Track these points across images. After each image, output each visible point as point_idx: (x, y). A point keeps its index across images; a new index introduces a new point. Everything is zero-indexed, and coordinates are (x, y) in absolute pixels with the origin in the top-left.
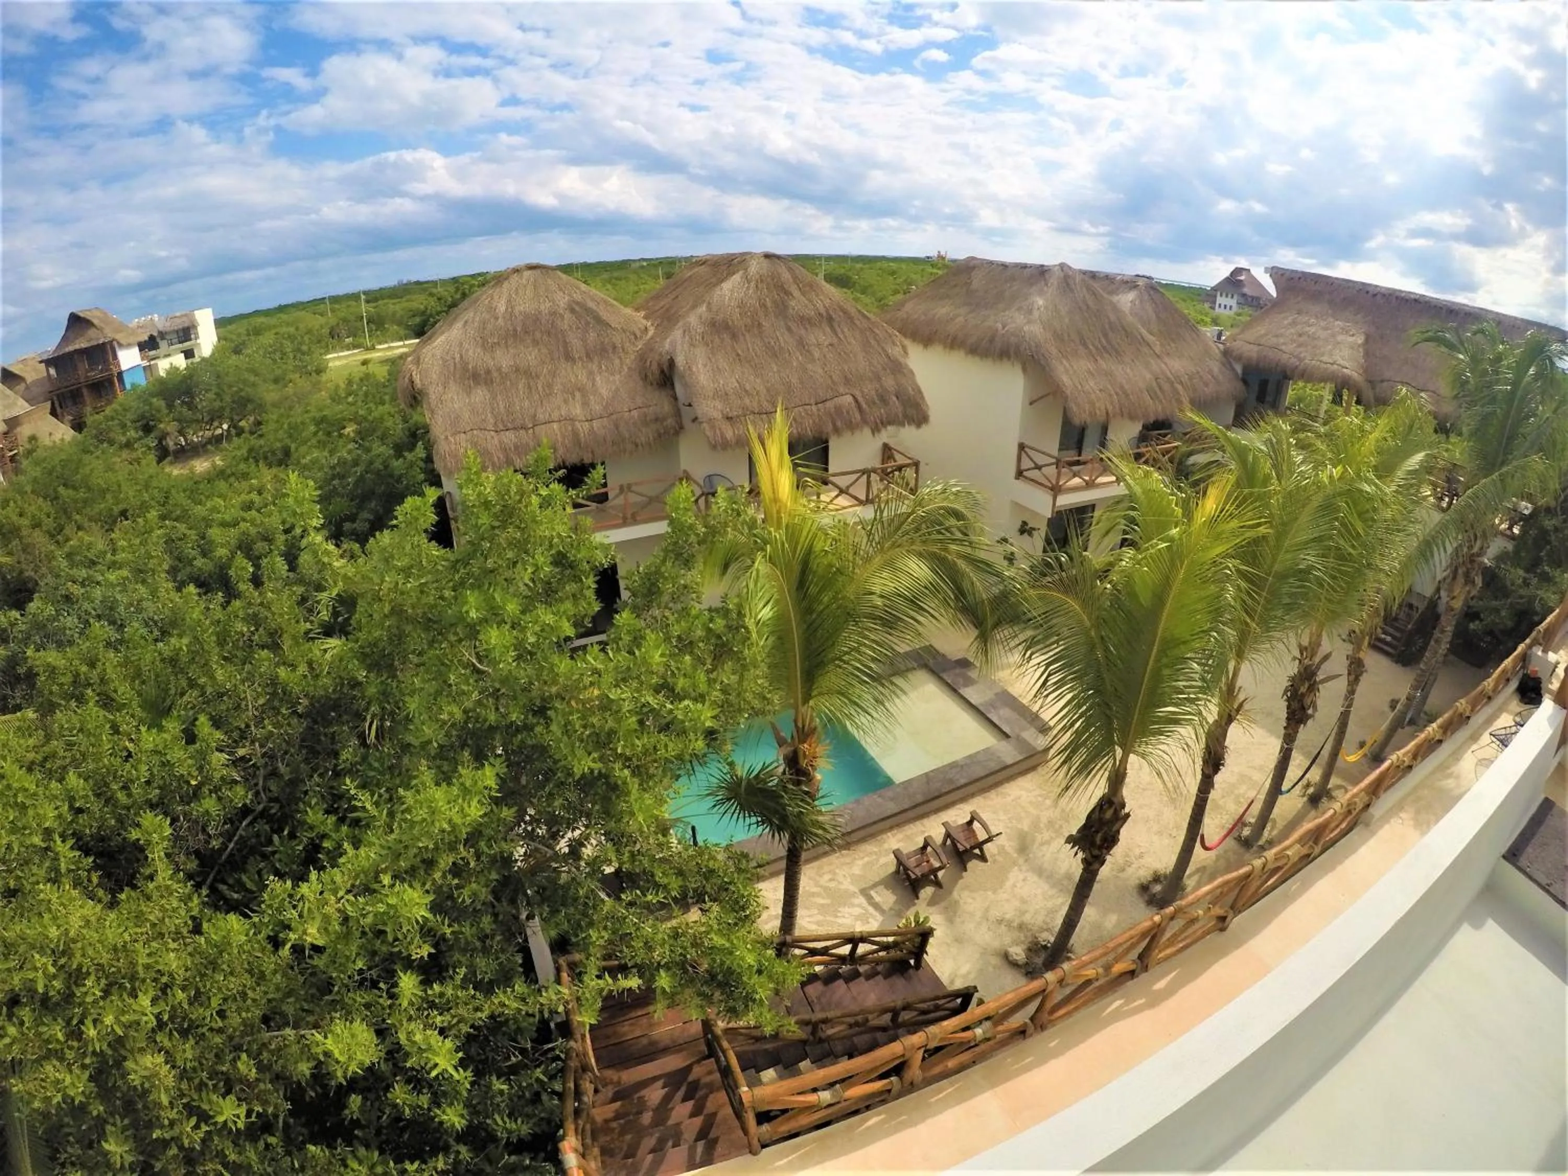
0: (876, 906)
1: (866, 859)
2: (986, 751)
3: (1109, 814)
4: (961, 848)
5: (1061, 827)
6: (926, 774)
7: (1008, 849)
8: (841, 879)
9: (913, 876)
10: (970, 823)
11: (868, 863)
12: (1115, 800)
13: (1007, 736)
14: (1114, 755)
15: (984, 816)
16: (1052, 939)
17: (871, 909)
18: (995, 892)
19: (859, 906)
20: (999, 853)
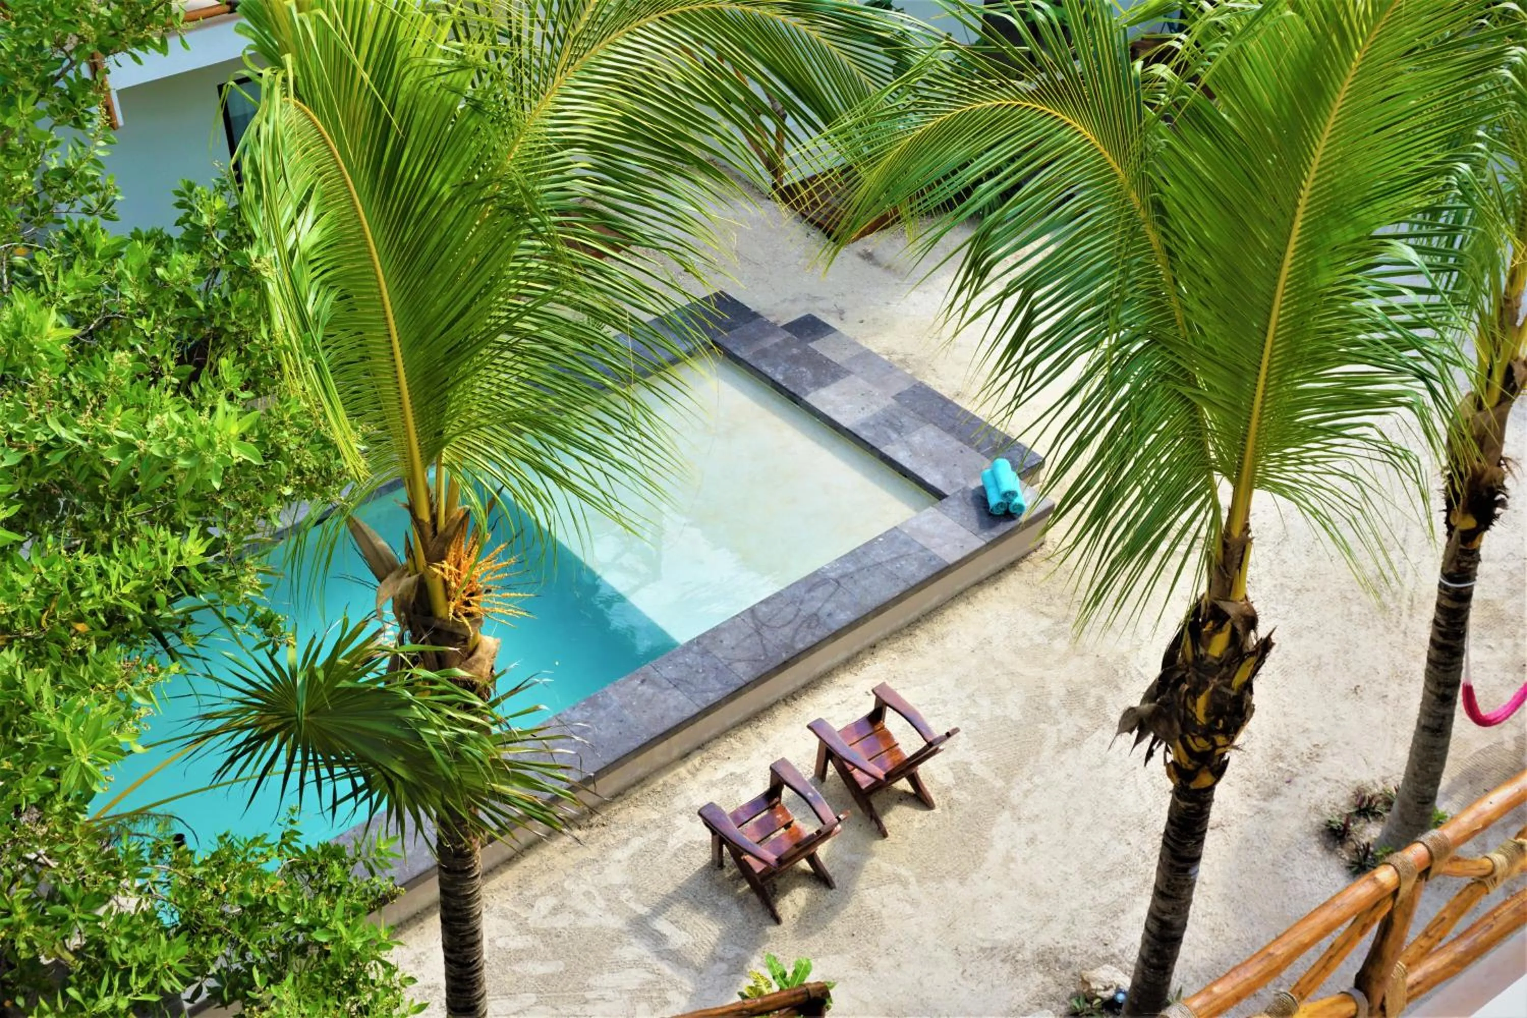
0: (676, 958)
1: (637, 843)
2: (892, 536)
3: (1218, 645)
4: (864, 781)
5: (1100, 701)
6: (752, 611)
7: (978, 769)
8: (582, 904)
9: (758, 867)
10: (876, 717)
11: (643, 852)
12: (1230, 609)
13: (939, 495)
14: (1213, 495)
15: (910, 696)
16: (1124, 983)
17: (666, 969)
18: (962, 880)
19: (637, 963)
20: (960, 782)
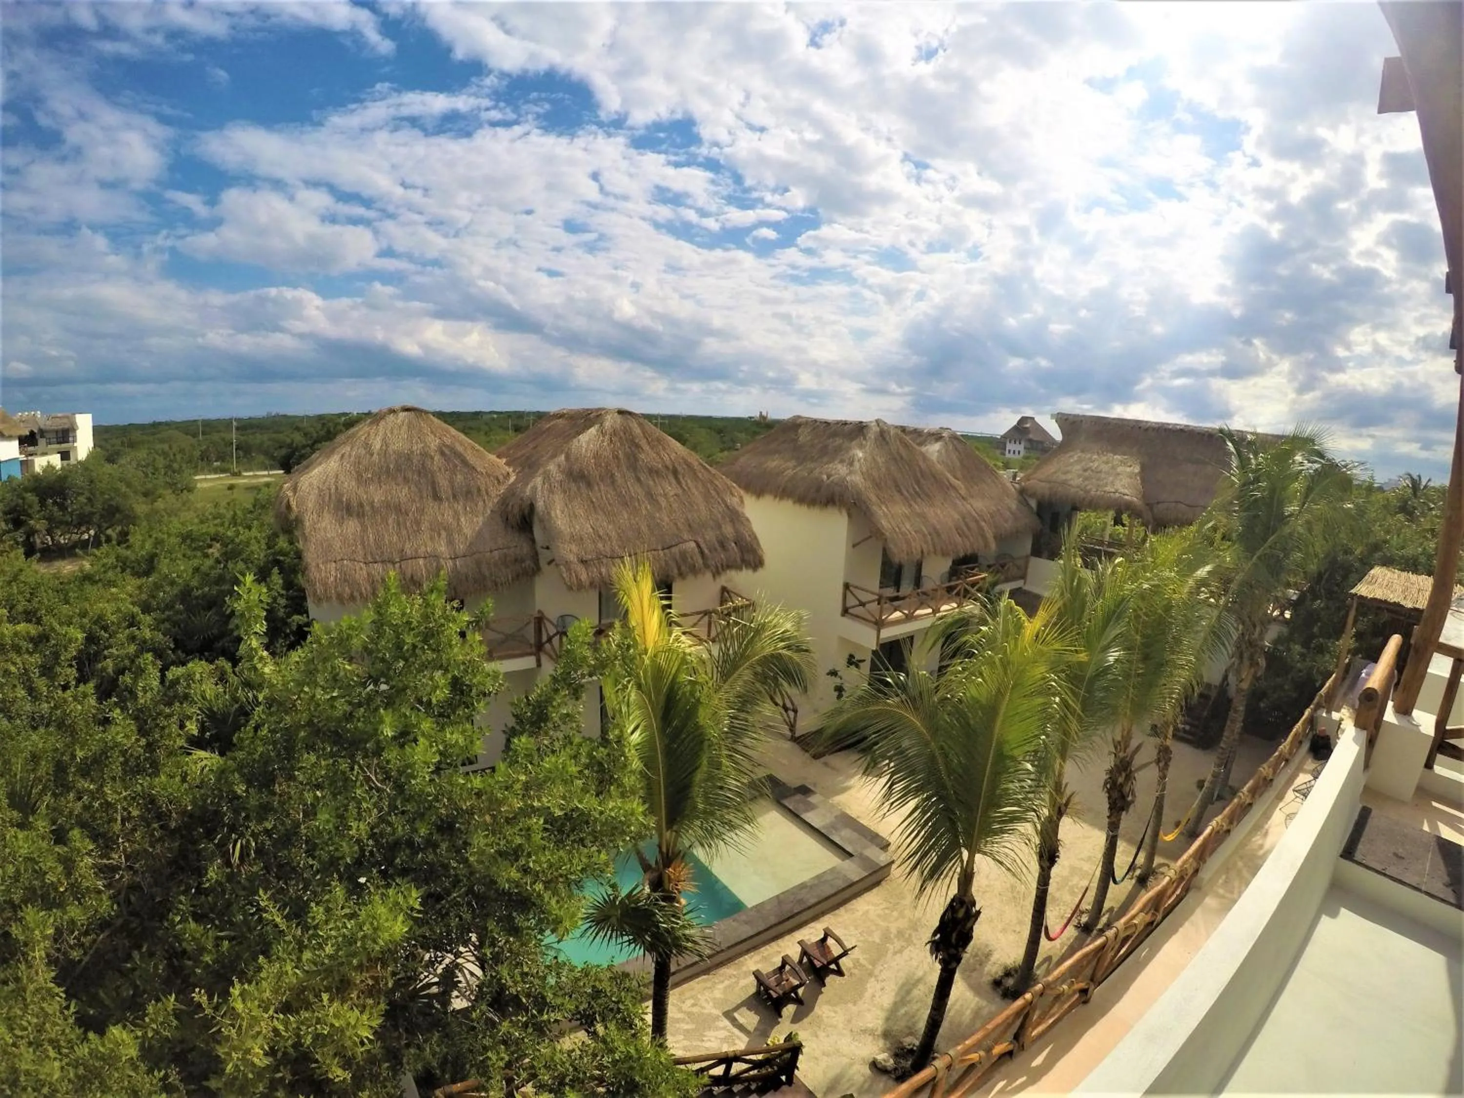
0: (741, 1028)
1: (727, 983)
2: (833, 870)
3: (961, 914)
4: (818, 964)
5: (910, 935)
6: (777, 896)
7: (862, 961)
8: (704, 1004)
9: (775, 995)
10: (824, 940)
11: (729, 986)
12: (966, 899)
13: (850, 855)
14: (961, 857)
15: (837, 932)
16: (917, 1043)
17: (736, 1031)
18: (855, 1003)
19: (724, 1028)
20: (855, 967)
